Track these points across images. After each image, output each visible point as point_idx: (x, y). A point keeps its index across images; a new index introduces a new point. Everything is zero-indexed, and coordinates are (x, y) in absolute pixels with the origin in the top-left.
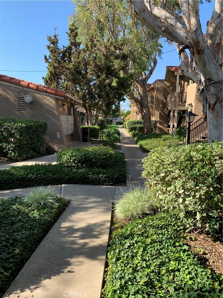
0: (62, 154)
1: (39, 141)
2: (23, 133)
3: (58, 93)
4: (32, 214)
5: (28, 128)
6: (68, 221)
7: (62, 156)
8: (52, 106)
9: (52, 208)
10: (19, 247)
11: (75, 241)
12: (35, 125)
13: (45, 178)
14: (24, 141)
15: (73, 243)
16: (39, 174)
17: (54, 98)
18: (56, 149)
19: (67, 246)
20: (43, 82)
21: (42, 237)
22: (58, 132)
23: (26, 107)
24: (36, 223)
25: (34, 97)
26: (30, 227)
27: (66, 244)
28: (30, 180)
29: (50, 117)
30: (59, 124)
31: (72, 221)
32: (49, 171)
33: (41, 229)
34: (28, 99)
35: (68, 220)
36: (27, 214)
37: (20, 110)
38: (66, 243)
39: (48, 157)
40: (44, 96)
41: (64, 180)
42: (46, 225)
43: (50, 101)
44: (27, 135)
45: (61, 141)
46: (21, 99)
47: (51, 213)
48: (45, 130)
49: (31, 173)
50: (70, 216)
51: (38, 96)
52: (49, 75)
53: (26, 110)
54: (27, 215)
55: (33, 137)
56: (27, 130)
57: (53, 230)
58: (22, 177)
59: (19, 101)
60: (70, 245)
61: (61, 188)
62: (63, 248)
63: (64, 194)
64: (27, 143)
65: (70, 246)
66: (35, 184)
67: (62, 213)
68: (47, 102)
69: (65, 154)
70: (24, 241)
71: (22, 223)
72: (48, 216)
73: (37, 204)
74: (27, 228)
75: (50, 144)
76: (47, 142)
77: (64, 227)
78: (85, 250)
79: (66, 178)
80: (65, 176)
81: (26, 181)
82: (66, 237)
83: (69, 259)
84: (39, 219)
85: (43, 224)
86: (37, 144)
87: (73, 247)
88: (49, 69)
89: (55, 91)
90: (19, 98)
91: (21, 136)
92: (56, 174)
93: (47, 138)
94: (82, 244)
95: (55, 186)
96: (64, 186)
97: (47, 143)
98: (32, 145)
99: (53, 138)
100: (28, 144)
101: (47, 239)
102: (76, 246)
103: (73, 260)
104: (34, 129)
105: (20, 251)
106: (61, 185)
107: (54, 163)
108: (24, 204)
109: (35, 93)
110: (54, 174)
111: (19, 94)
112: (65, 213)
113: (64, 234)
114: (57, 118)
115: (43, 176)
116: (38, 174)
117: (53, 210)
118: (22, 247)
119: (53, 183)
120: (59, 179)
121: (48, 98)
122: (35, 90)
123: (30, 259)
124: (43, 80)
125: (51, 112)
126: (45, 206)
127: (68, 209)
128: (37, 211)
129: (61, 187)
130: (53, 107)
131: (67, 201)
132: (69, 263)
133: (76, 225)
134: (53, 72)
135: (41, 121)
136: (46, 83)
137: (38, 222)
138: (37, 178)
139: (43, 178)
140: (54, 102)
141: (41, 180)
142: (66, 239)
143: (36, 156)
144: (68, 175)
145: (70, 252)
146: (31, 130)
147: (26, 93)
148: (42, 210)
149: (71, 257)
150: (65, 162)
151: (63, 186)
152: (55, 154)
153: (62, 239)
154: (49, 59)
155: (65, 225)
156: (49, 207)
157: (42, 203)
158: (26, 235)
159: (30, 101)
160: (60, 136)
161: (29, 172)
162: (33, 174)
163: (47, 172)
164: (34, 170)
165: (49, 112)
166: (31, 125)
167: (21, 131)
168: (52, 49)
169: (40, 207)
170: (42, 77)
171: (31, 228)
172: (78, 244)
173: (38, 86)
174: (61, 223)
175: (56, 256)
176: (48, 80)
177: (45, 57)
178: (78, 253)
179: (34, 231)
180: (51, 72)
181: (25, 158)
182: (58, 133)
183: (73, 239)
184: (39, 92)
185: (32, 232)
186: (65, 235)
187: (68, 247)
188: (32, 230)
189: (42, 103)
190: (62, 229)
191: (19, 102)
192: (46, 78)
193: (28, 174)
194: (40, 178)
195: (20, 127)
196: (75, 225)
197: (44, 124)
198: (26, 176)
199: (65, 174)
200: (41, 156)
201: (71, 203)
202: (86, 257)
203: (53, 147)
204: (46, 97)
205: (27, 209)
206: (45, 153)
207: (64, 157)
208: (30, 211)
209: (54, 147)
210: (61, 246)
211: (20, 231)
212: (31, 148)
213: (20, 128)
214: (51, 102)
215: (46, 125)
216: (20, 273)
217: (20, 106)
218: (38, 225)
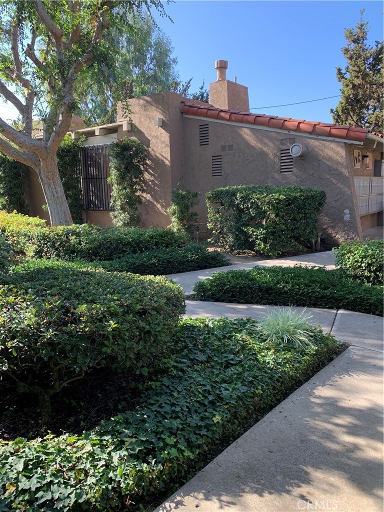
0: (346, 252)
1: (307, 224)
2: (281, 211)
3: (352, 134)
4: (264, 356)
5: (289, 202)
6: (332, 385)
7: (345, 254)
8: (339, 159)
9: (303, 353)
10: (223, 412)
11: (335, 435)
12: (302, 196)
13: (308, 293)
14: (281, 225)
15: (329, 436)
16: (298, 285)
17: (343, 145)
18: (341, 240)
19: (314, 438)
20: (332, 118)
21: (273, 404)
22: (346, 208)
23: (292, 165)
24: (265, 375)
25: (306, 146)
26: (251, 379)
27: (313, 433)
28: (281, 293)
29: (334, 181)
30: (350, 194)
31: (339, 388)
32: (316, 281)
33: (271, 388)
34: (296, 151)
35: (331, 383)
36: (255, 354)
37: (281, 172)
38: (313, 430)
39: (322, 255)
40: (325, 142)
41: (344, 302)
42: (282, 383)
43: (335, 152)
44: (287, 214)
45: (352, 225)
46: (285, 152)
47: (299, 362)
48: (321, 205)
49: (283, 280)
50: (339, 375)
51: (314, 143)
52: (343, 104)
53: (292, 171)
54: (255, 356)
55: (298, 218)
56: (287, 206)
57: (296, 397)
58: (267, 286)
59: (282, 155)
60: (321, 438)
61: (336, 316)
62: (304, 440)
63: (338, 330)
64: (286, 228)
65: (320, 440)
66: (288, 300)
67: (325, 366)
68: (330, 153)
69: (350, 251)
70: (232, 404)
71: (240, 370)
72: (291, 366)
73: (276, 339)
74: (245, 381)
75: (330, 231)
76: (325, 227)
77: (320, 397)
78: (350, 462)
79: (348, 299)
80: (346, 294)
81: (274, 293)
82: (317, 418)
83: (310, 469)
84: (273, 368)
85: (277, 380)
86: (304, 231)
87: (326, 444)
88: (343, 93)
89: (346, 131)
90: (282, 150)
91: (277, 215)
92: (329, 288)
93: (324, 219)
94: (347, 445)
95: (325, 310)
96: (342, 314)
97: (325, 229)
98: (294, 232)
99: (337, 220)
100: (288, 230)
101: (280, 412)
102: (333, 446)
103: (317, 475)
104: (299, 204)
105: (222, 419)
106: (338, 311)
107: (331, 267)
108: (255, 334)
109: (310, 138)
110: (326, 288)
111: (282, 144)
112: (329, 368)
113: (315, 410)
114: (348, 182)
115: (304, 289)
116: (296, 283)
117: (303, 356)
118: (227, 414)
119: (321, 305)
120: (333, 298)
121: (333, 145)
122: (310, 133)
123: (238, 440)
124: (332, 114)
125: (336, 172)
126: (290, 346)
127: (338, 362)
128: (273, 352)
129: (337, 314)
130: (340, 161)
131: (342, 345)
132: (308, 478)
133: (345, 399)
134: (351, 96)
135: (315, 188)
136: (337, 120)
137: (269, 373)
138: (293, 290)
139: (304, 292)
140: (342, 152)
141: (301, 295)
142: (317, 422)
143: (301, 251)
144: (352, 294)
145: (315, 454)
146: (295, 206)
147: (293, 141)
148: (283, 353)
149: (317, 466)
150: (350, 267)
151: (340, 314)
152: (333, 250)
153: (308, 419)
154: (345, 74)
155: (324, 392)
156: (297, 350)
157: (285, 339)
158: (239, 394)
159: (299, 155)
160: (349, 215)
161: (281, 279)
162: (287, 283)
163: (313, 282)
164: (289, 276)
165: (332, 172)
166: (295, 196)
167: (277, 207)
168: (352, 53)
169: (282, 346)
170: (330, 110)
171: (251, 382)
172: (338, 443)
173: (315, 125)
174: (316, 387)
175: (286, 451)
176: (340, 113)
177: (339, 70)
178: (332, 463)
179: (257, 389)
180: (347, 98)
181: (281, 253)
182: (347, 211)
183: (330, 427)
184: (316, 137)
185: (252, 389)
186: (318, 414)
187: (314, 440)
188: (254, 387)
189: (321, 155)
190: (313, 400)
191: (281, 157)
192: (337, 111)
193: (278, 283)
194: (299, 291)
195: (275, 200)
196: (344, 397)
197: (319, 195)
198: (275, 285)
199: (346, 290)
200: (312, 252)
201: (349, 350)
202: (349, 479)
203: (335, 236)
204: (328, 143)
205: (257, 344)
206: (319, 248)
207: (349, 258)
208: (263, 349)
209: (338, 236)
210: (301, 434)
211: (235, 382)
212: (294, 237)
213: (276, 203)
214: (338, 153)
215: (323, 195)
216: (215, 461)
217: (282, 164)
218: (267, 379)
